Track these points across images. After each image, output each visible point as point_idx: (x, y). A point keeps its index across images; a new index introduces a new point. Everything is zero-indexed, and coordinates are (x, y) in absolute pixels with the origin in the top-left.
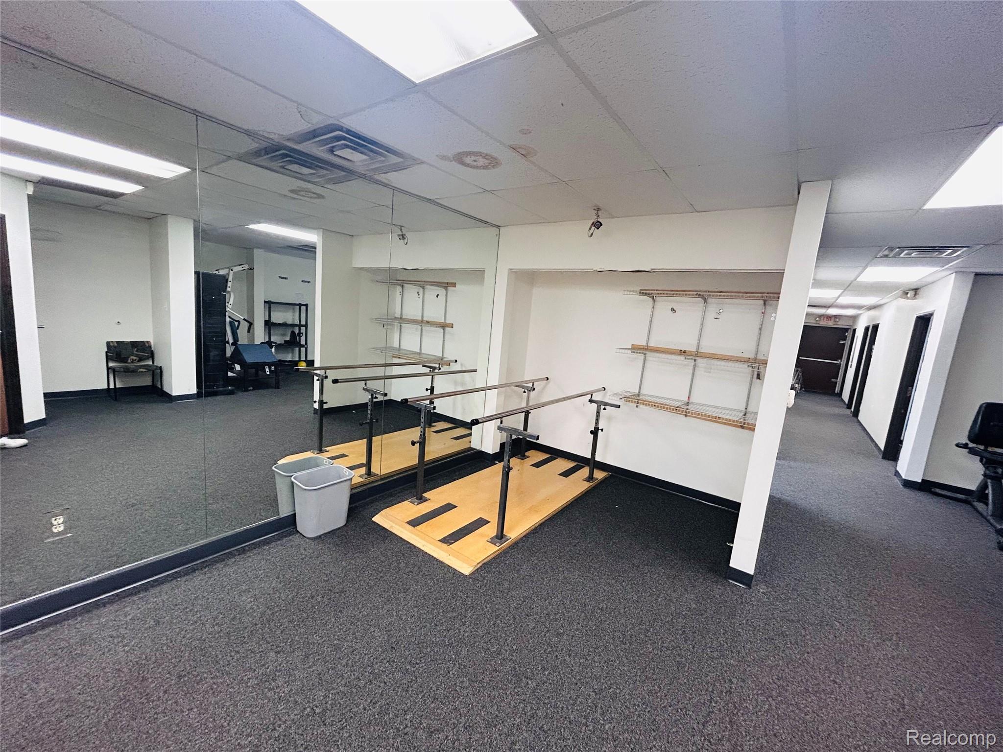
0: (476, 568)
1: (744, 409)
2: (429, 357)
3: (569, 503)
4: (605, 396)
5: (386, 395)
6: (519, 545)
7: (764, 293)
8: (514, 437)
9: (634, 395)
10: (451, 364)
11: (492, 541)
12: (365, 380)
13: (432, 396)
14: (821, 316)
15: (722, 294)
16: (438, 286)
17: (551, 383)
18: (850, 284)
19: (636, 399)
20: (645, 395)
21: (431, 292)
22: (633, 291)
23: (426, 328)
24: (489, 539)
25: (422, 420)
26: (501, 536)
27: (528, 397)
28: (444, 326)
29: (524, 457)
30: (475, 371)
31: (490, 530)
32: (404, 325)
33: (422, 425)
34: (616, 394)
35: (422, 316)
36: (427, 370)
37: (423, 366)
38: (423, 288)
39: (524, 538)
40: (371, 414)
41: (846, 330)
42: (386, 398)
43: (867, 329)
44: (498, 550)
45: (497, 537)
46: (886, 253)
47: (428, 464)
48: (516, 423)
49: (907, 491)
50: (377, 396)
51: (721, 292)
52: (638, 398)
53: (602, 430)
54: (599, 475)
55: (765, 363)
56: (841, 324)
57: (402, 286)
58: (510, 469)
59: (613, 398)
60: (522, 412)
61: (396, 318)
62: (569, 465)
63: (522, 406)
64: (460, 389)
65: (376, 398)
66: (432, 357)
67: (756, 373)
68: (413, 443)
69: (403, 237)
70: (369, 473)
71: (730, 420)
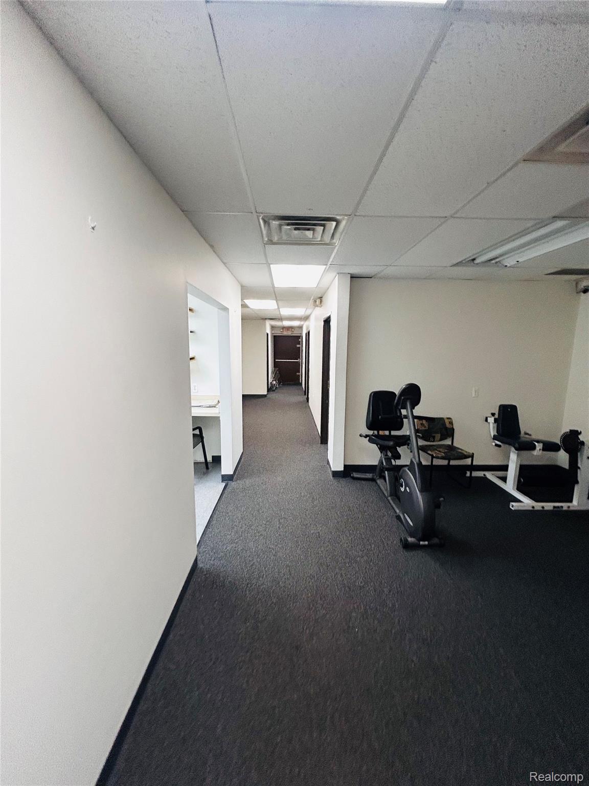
14: (283, 328)
18: (275, 292)
41: (299, 337)
43: (306, 334)
56: (296, 333)
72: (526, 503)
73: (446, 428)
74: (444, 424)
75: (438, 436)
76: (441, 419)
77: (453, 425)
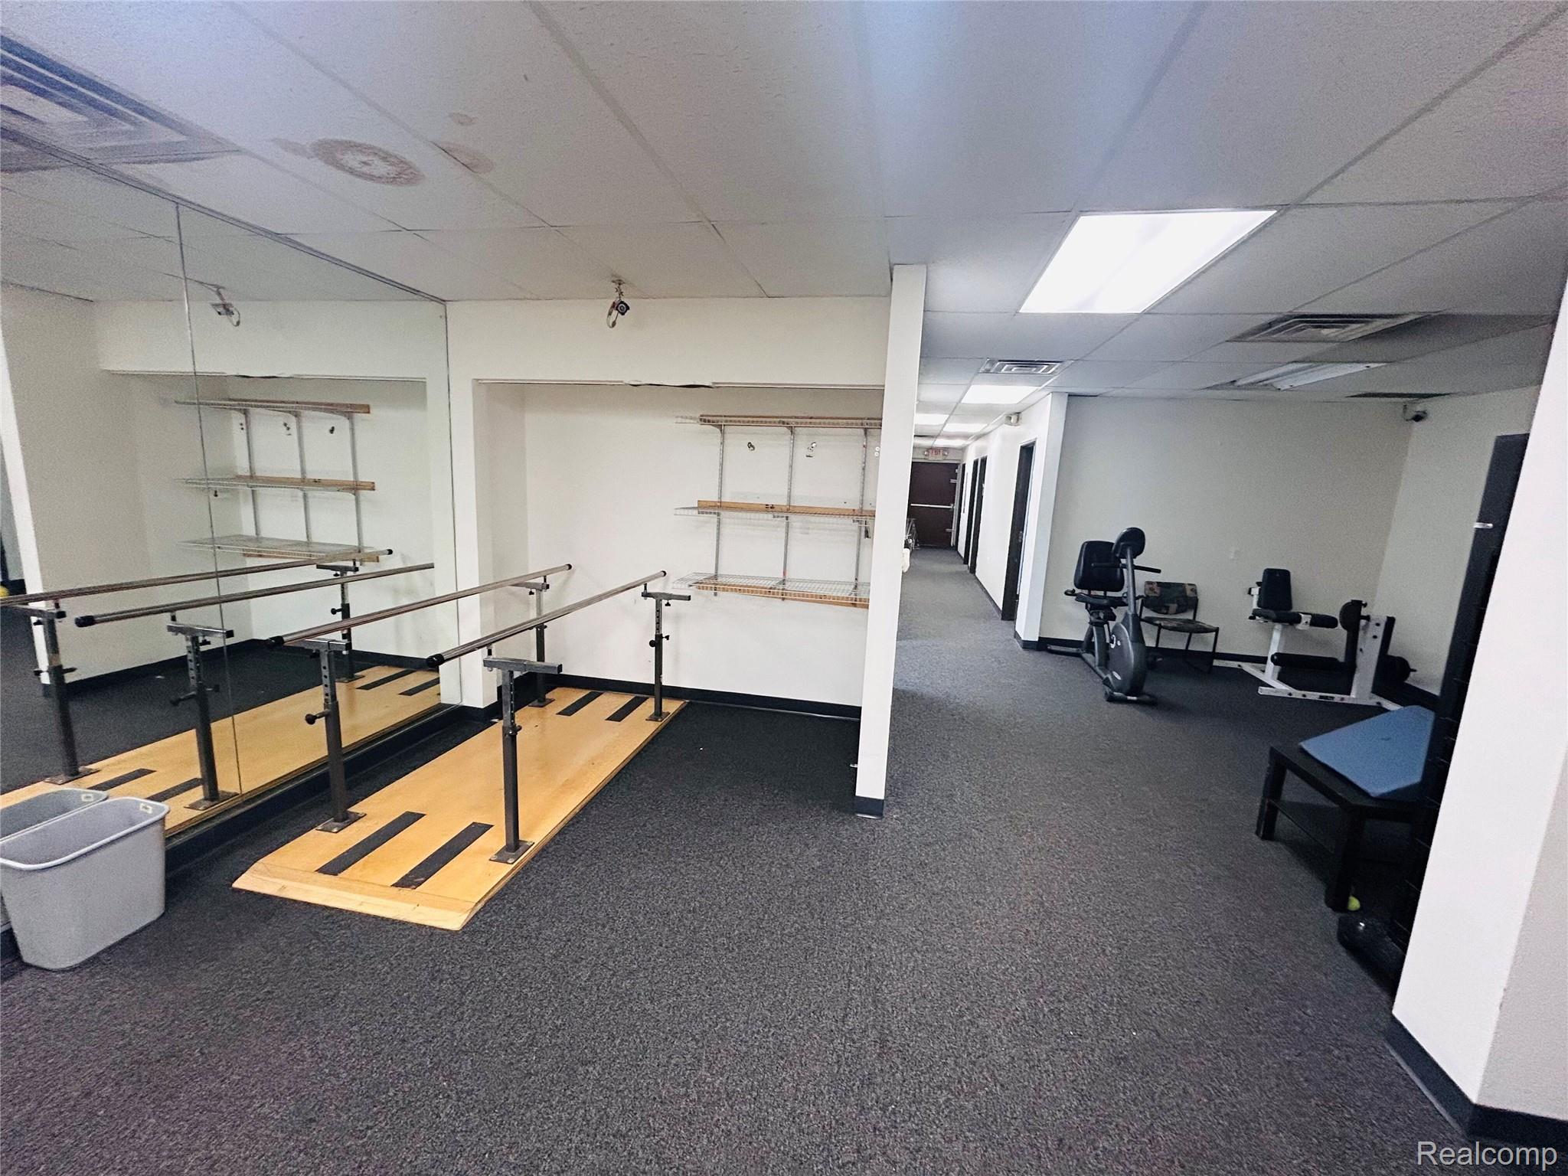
0: (475, 912)
1: (854, 580)
2: (327, 548)
3: (627, 761)
4: (665, 585)
5: (230, 634)
6: (550, 850)
7: (864, 419)
8: (517, 674)
9: (708, 579)
10: (381, 557)
11: (501, 857)
12: (172, 609)
13: (346, 623)
14: (930, 449)
15: (812, 421)
16: (332, 412)
17: (577, 573)
18: (955, 407)
19: (713, 584)
20: (727, 576)
21: (316, 425)
22: (691, 418)
23: (315, 494)
24: (492, 855)
25: (325, 672)
26: (515, 844)
27: (539, 600)
28: (355, 488)
29: (543, 702)
30: (431, 566)
31: (495, 840)
32: (260, 490)
33: (326, 681)
34: (682, 579)
35: (303, 471)
36: (329, 574)
37: (319, 567)
38: (297, 415)
39: (558, 838)
40: (199, 678)
41: (956, 466)
42: (230, 641)
43: (976, 463)
44: (513, 870)
45: (507, 848)
46: (988, 367)
47: (349, 753)
48: (522, 648)
49: (1026, 653)
50: (208, 639)
51: (811, 418)
52: (715, 581)
53: (667, 637)
54: (671, 707)
55: (873, 515)
56: (951, 459)
57: (245, 413)
58: (516, 729)
59: (679, 585)
60: (531, 628)
61: (239, 477)
62: (621, 700)
63: (532, 618)
64: (405, 602)
65: (205, 643)
66: (335, 549)
67: (863, 529)
68: (311, 720)
69: (226, 310)
70: (213, 794)
71: (838, 598)
72: (1282, 689)
73: (1186, 597)
74: (1184, 591)
75: (1173, 607)
76: (1182, 585)
77: (1196, 593)
